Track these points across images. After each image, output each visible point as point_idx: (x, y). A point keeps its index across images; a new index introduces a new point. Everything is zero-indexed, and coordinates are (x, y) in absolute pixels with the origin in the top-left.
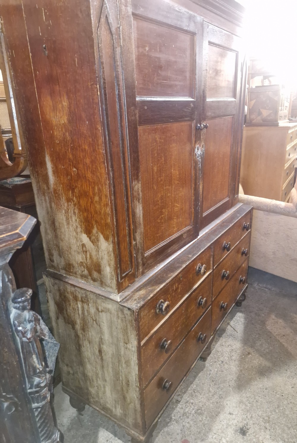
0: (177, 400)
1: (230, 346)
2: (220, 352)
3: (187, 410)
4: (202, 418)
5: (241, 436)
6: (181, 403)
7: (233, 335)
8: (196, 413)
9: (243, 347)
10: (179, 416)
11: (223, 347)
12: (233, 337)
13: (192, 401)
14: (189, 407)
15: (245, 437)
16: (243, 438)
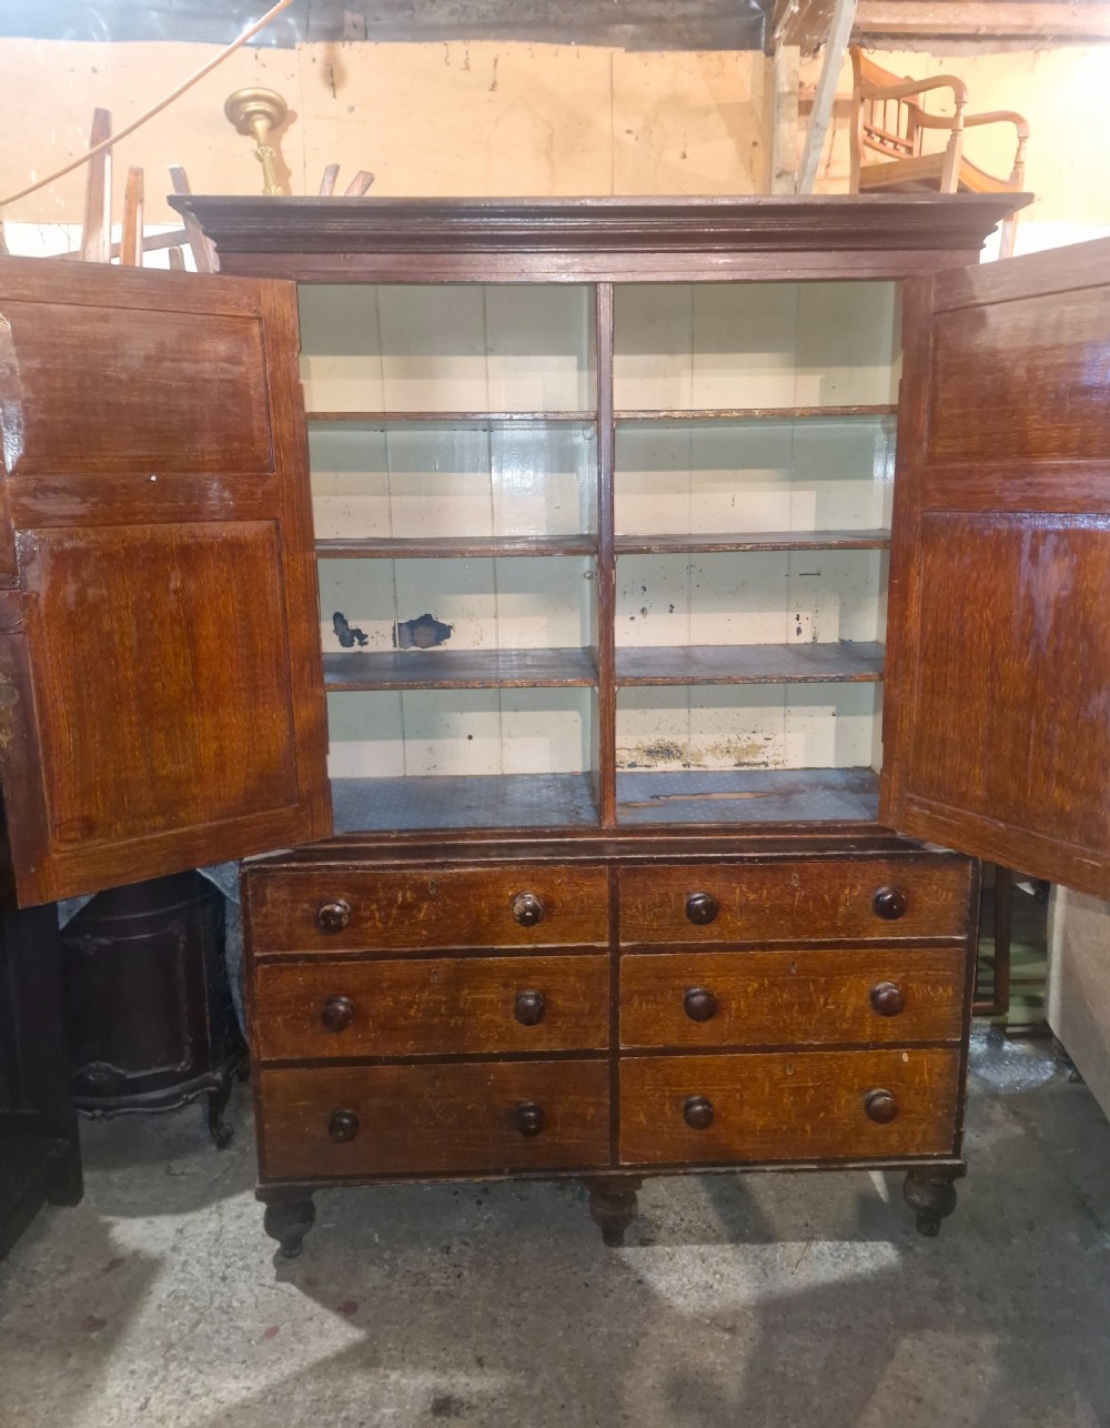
0: (449, 1248)
1: (718, 1276)
2: (671, 1264)
3: (434, 1275)
4: (429, 1311)
5: (430, 1406)
6: (446, 1256)
7: (772, 1269)
8: (438, 1293)
9: (748, 1307)
10: (409, 1268)
11: (699, 1262)
12: (763, 1270)
13: (465, 1273)
14: (445, 1276)
15: (430, 1416)
16: (426, 1413)
